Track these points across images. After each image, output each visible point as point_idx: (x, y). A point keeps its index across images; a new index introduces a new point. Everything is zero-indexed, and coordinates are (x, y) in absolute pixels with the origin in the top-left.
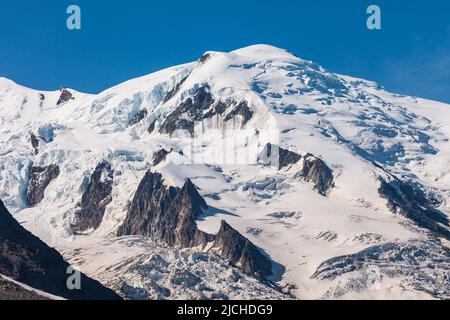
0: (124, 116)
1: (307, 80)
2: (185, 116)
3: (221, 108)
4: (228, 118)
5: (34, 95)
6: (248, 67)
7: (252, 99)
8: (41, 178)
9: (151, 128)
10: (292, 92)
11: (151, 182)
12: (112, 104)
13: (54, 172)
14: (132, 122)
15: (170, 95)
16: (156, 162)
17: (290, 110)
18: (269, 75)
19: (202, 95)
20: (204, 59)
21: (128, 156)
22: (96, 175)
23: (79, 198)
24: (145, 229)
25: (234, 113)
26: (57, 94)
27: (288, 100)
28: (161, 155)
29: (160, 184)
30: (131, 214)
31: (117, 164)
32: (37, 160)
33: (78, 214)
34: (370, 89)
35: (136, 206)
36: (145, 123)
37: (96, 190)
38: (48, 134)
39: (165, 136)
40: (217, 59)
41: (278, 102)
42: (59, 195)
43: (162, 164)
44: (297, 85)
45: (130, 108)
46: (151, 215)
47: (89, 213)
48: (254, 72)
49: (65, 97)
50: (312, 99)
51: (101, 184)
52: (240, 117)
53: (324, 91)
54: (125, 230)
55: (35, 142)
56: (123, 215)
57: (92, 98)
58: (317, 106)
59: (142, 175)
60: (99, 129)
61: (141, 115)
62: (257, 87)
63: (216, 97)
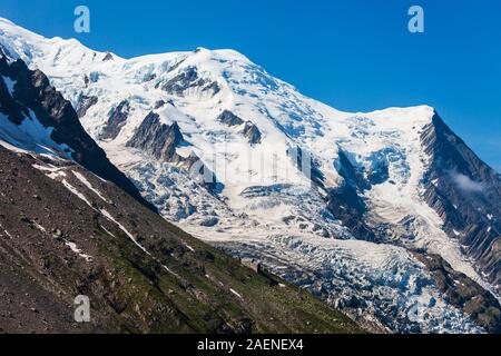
0: (142, 76)
1: (256, 77)
2: (179, 83)
3: (201, 83)
4: (204, 89)
5: (90, 52)
6: (222, 61)
7: (221, 81)
8: (86, 102)
9: (157, 86)
10: (246, 82)
11: (152, 119)
12: (136, 67)
13: (94, 100)
14: (146, 80)
15: (172, 69)
16: (157, 107)
17: (242, 92)
18: (234, 69)
19: (192, 73)
20: (197, 51)
21: (141, 100)
22: (120, 108)
23: (106, 119)
24: (143, 145)
25: (209, 87)
26: (104, 55)
27: (242, 87)
28: (161, 103)
29: (157, 121)
30: (137, 135)
31: (132, 103)
32: (86, 92)
33: (104, 128)
34: (291, 89)
35: (140, 131)
36: (154, 82)
37: (118, 116)
38: (95, 77)
39: (165, 93)
40: (204, 53)
41: (237, 86)
42: (95, 115)
43: (160, 109)
44: (249, 79)
45: (147, 71)
46: (148, 139)
47: (112, 129)
48: (225, 65)
49: (108, 57)
50: (257, 89)
51: (121, 114)
52: (212, 91)
53: (265, 86)
54: (131, 144)
55: (86, 80)
56: (131, 135)
57: (124, 61)
58: (259, 93)
59: (147, 113)
60: (126, 80)
61: (153, 77)
62: (225, 75)
63: (200, 76)
